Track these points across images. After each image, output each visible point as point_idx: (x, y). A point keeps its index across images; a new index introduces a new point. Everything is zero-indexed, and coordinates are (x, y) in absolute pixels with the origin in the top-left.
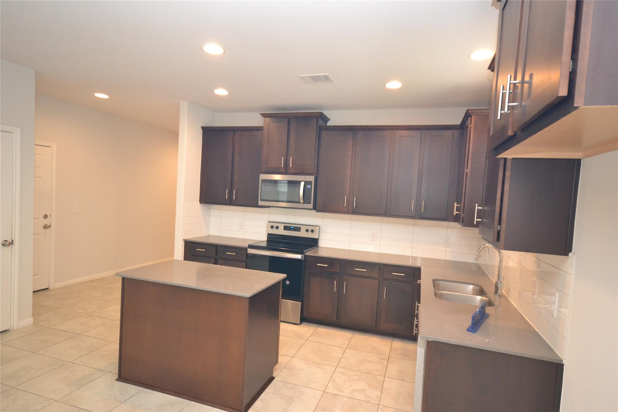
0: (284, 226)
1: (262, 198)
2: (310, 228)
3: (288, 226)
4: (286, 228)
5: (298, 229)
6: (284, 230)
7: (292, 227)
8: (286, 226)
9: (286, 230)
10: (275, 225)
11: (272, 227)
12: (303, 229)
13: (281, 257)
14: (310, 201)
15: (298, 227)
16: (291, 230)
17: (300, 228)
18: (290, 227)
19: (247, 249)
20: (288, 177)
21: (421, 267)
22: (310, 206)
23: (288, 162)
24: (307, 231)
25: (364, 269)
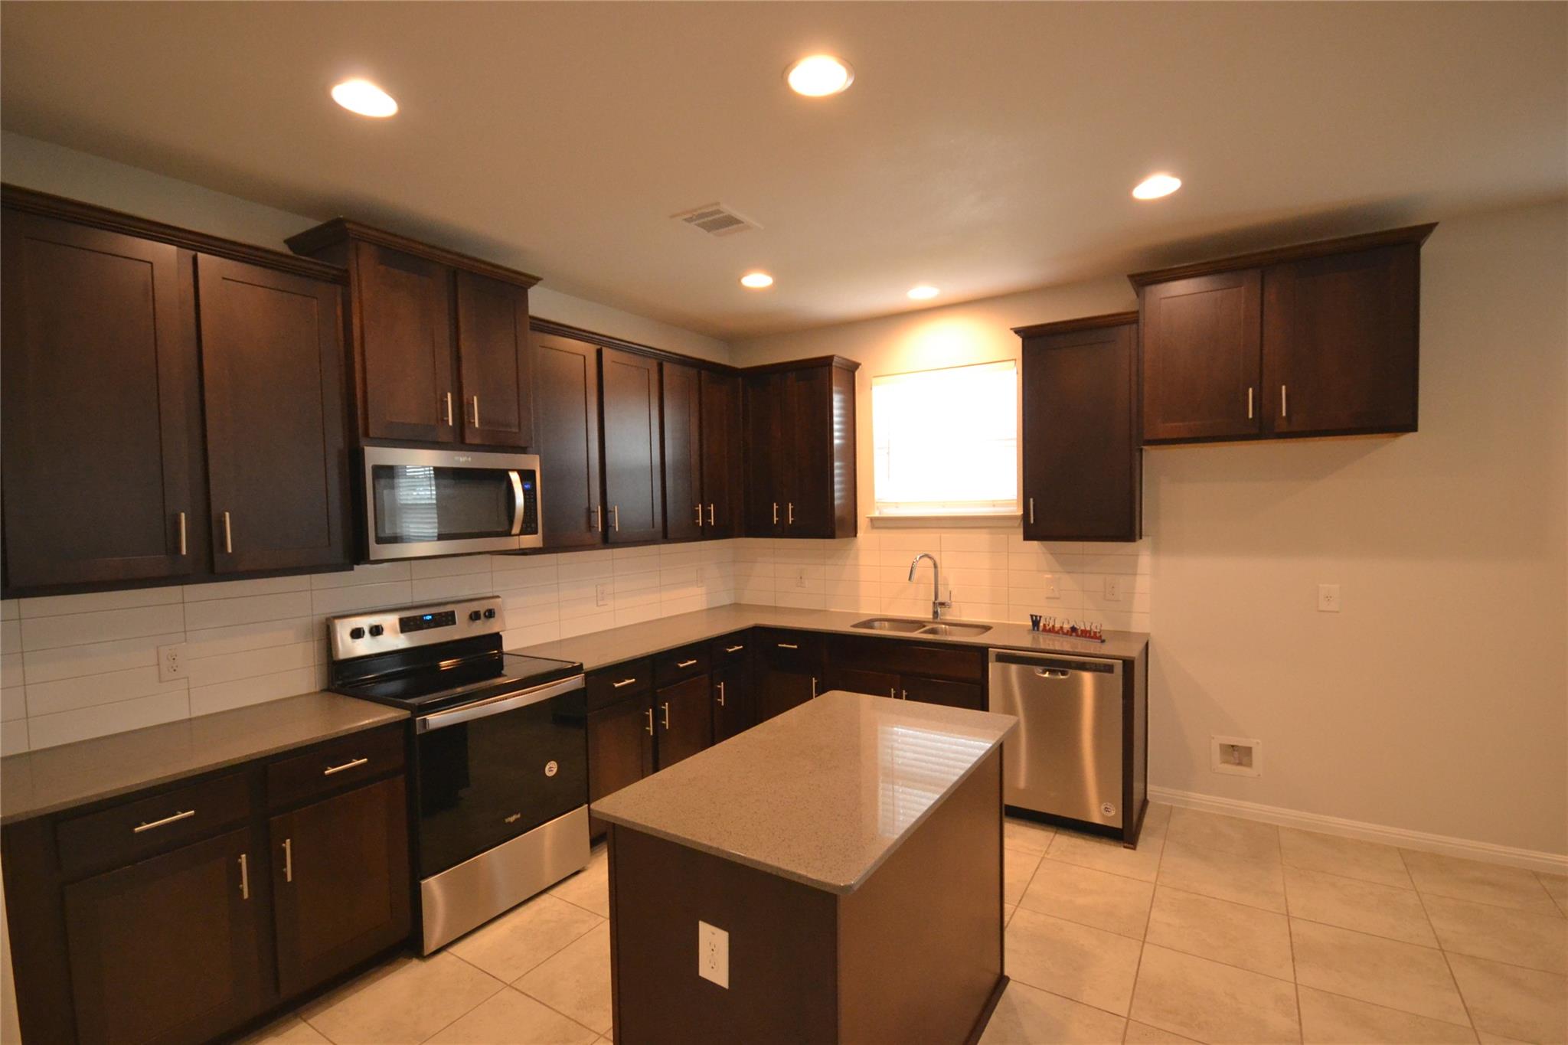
0: (401, 620)
1: (381, 535)
2: (481, 607)
3: (415, 617)
4: (408, 624)
5: (446, 619)
6: (402, 632)
7: (429, 617)
8: (409, 618)
9: (409, 631)
12: (461, 613)
13: (493, 713)
15: (446, 613)
16: (426, 625)
17: (453, 613)
18: (422, 617)
19: (415, 721)
20: (470, 459)
21: (757, 624)
22: (533, 540)
23: (460, 411)
24: (476, 616)
25: (692, 660)
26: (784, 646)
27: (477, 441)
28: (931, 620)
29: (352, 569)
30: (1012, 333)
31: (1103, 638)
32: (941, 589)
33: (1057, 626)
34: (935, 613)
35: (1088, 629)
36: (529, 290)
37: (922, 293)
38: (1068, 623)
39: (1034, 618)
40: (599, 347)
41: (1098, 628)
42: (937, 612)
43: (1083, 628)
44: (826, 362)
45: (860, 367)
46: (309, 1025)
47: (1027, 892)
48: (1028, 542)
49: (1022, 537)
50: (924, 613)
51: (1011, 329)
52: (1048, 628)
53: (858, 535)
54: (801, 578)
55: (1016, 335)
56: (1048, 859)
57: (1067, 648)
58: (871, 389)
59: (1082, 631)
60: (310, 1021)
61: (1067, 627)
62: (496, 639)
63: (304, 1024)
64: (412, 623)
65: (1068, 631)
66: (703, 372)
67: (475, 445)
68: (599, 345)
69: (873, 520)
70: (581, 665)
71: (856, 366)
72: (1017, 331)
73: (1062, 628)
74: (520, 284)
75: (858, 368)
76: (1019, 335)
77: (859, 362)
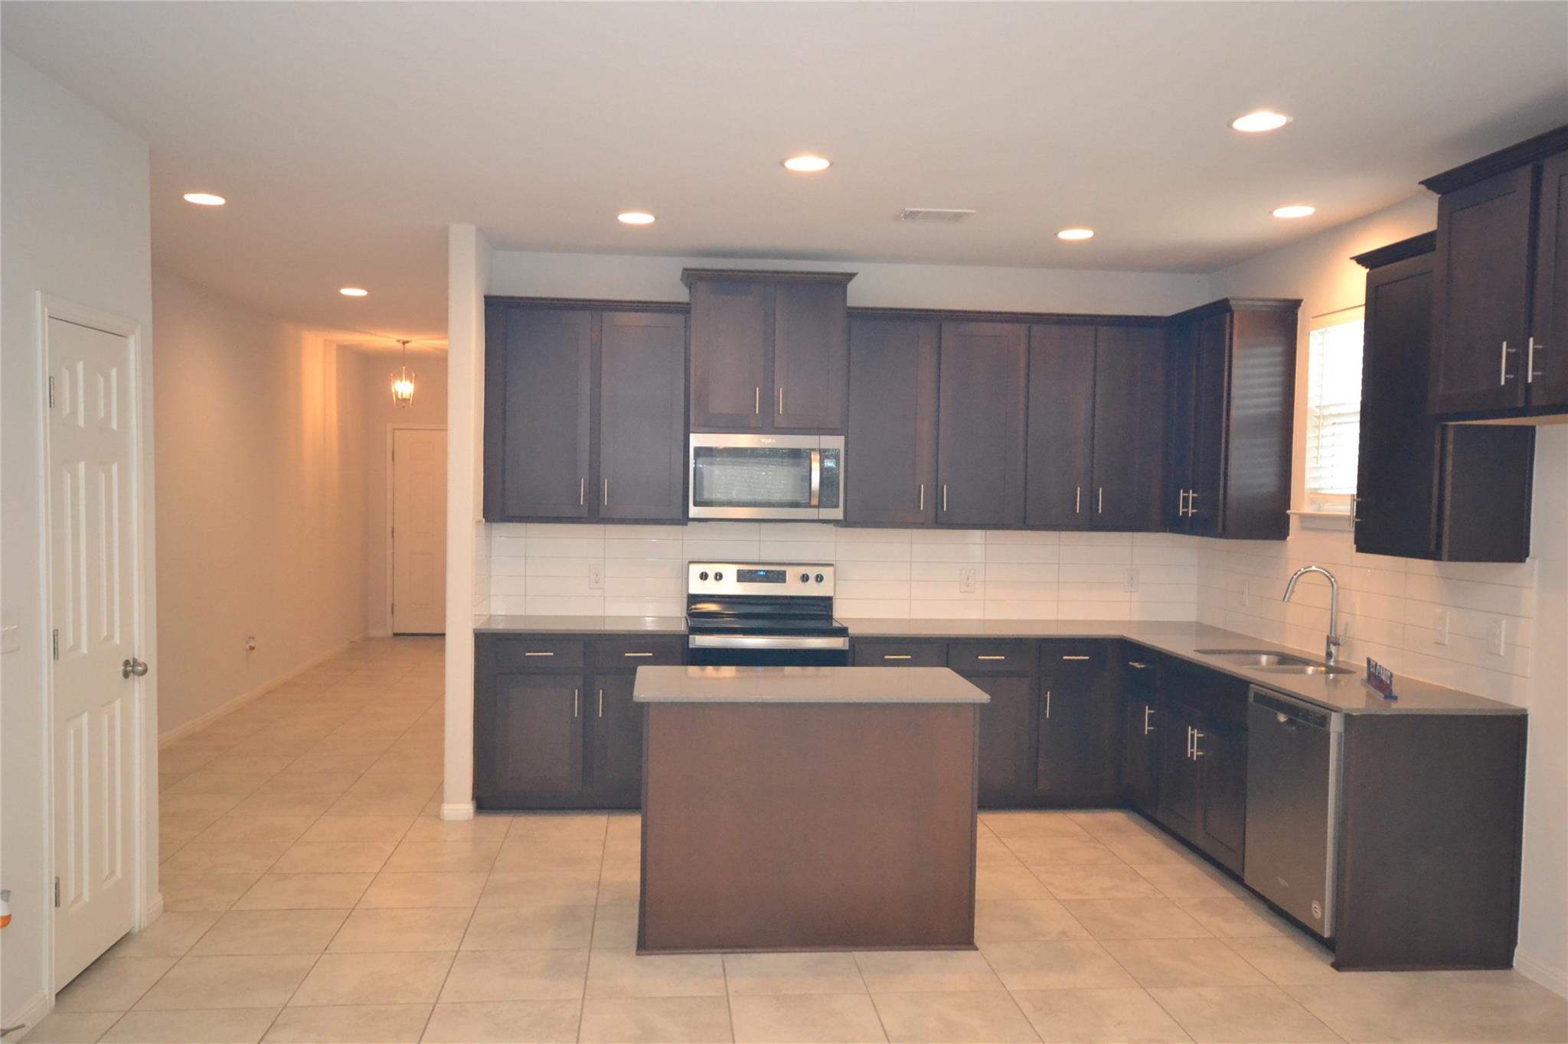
0: (739, 571)
1: (698, 499)
3: (750, 570)
4: (745, 576)
5: (777, 576)
6: (739, 581)
7: (762, 573)
8: (745, 571)
9: (746, 581)
10: (711, 571)
11: (704, 576)
12: (792, 573)
14: (834, 500)
15: (778, 571)
16: (759, 579)
17: (784, 572)
18: (757, 571)
19: (689, 637)
20: (774, 441)
21: (1122, 636)
22: (838, 513)
23: (769, 401)
24: (805, 578)
25: (1000, 656)
26: (1136, 665)
27: (785, 425)
29: (680, 525)
30: (1356, 262)
31: (1395, 694)
34: (1329, 652)
35: (1385, 679)
36: (848, 286)
40: (938, 323)
41: (1392, 678)
42: (1331, 650)
45: (1302, 304)
51: (1351, 258)
53: (1288, 538)
55: (1361, 266)
58: (1309, 334)
62: (827, 602)
64: (747, 575)
67: (783, 428)
68: (938, 321)
69: (1302, 517)
70: (846, 629)
71: (1297, 303)
72: (1361, 259)
74: (840, 282)
75: (1300, 305)
76: (1363, 265)
77: (1301, 298)
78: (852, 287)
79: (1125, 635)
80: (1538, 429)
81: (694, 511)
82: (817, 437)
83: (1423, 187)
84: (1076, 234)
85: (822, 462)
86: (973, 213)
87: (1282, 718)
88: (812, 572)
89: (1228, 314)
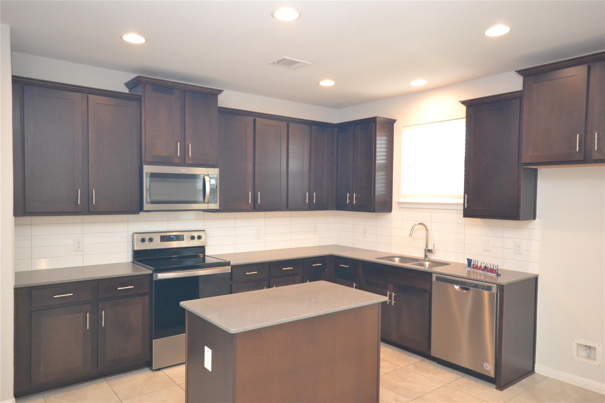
0: (161, 236)
3: (167, 236)
4: (164, 239)
5: (179, 238)
6: (161, 241)
7: (172, 237)
8: (164, 236)
9: (164, 241)
10: (147, 237)
11: (143, 240)
12: (186, 235)
14: (215, 199)
15: (179, 235)
16: (171, 240)
17: (183, 236)
18: (170, 236)
19: (153, 275)
20: (187, 170)
21: (332, 254)
22: (215, 206)
23: (184, 150)
24: (193, 238)
25: (290, 267)
26: (343, 266)
27: (191, 162)
28: (423, 259)
29: (139, 214)
30: (460, 103)
31: (499, 273)
32: (429, 242)
33: (479, 265)
34: (426, 256)
35: (492, 268)
36: (218, 96)
37: (418, 83)
38: (484, 264)
39: (469, 260)
40: (254, 118)
41: (497, 267)
42: (427, 255)
43: (490, 267)
44: (373, 121)
45: (396, 122)
46: (108, 383)
47: (423, 396)
48: (466, 218)
49: (462, 215)
50: (420, 255)
51: (460, 102)
52: (475, 266)
53: (392, 212)
54: (365, 233)
55: (463, 105)
56: (448, 386)
57: (482, 278)
58: (401, 133)
59: (490, 269)
60: (108, 382)
61: (483, 266)
62: (202, 249)
63: (106, 383)
64: (165, 238)
65: (483, 268)
66: (313, 126)
67: (190, 164)
68: (254, 117)
69: (399, 203)
70: (230, 262)
71: (394, 121)
72: (463, 103)
73: (481, 266)
74: (214, 94)
75: (395, 122)
76: (464, 105)
77: (395, 119)
78: (220, 97)
79: (332, 253)
80: (539, 170)
81: (146, 207)
82: (207, 169)
83: (516, 73)
84: (327, 83)
85: (210, 181)
86: (309, 64)
87: (457, 287)
88: (196, 234)
89: (374, 123)
